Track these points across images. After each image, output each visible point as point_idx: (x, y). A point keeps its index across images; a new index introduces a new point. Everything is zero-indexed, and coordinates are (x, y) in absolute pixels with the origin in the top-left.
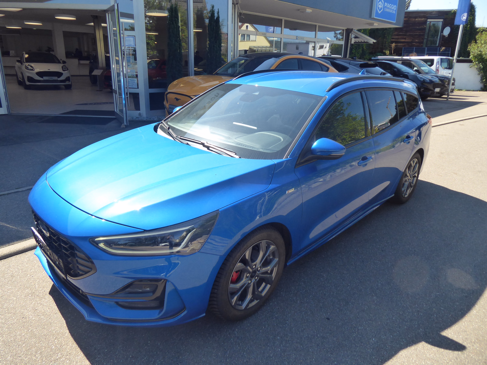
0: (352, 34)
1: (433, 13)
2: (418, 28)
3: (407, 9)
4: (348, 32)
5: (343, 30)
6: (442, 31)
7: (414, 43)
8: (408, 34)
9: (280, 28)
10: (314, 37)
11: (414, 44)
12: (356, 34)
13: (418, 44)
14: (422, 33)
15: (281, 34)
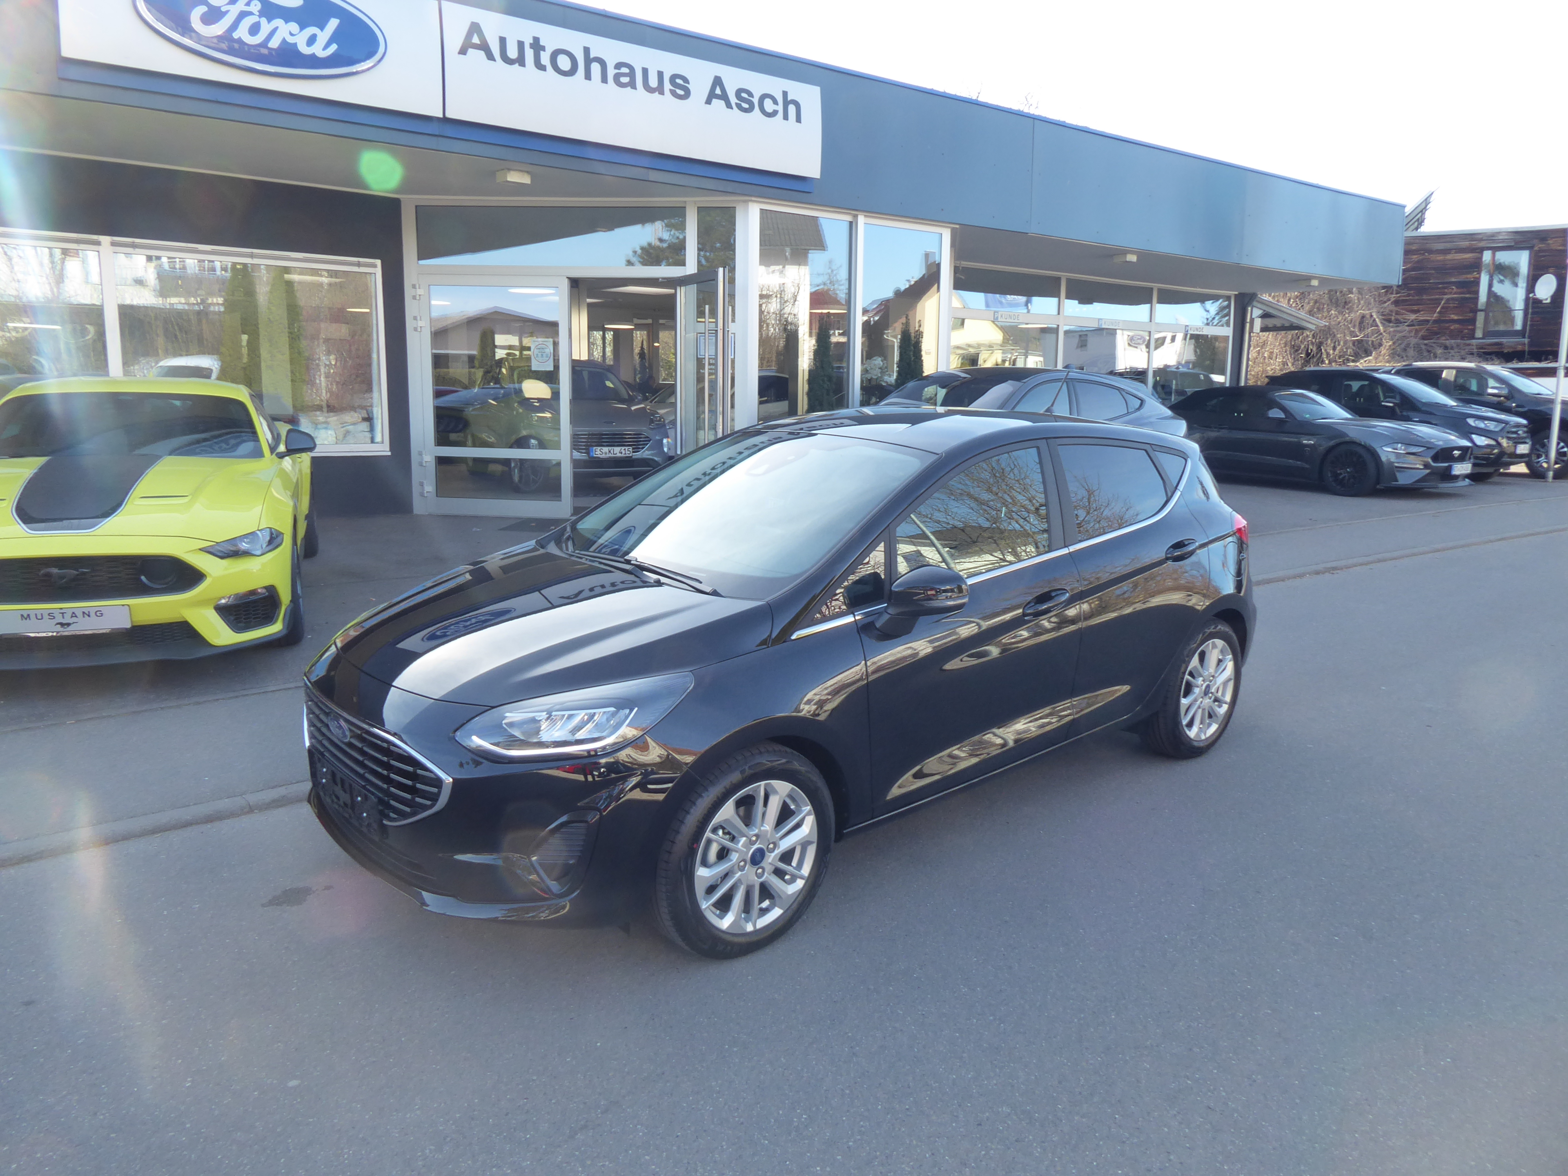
0: (1255, 310)
1: (1501, 237)
2: (1453, 280)
3: (1417, 229)
4: (1244, 302)
5: (1228, 298)
6: (1531, 288)
7: (1447, 325)
8: (1425, 297)
9: (1055, 300)
10: (1145, 318)
11: (1448, 328)
12: (1265, 308)
13: (1457, 326)
14: (1467, 296)
15: (1059, 314)
